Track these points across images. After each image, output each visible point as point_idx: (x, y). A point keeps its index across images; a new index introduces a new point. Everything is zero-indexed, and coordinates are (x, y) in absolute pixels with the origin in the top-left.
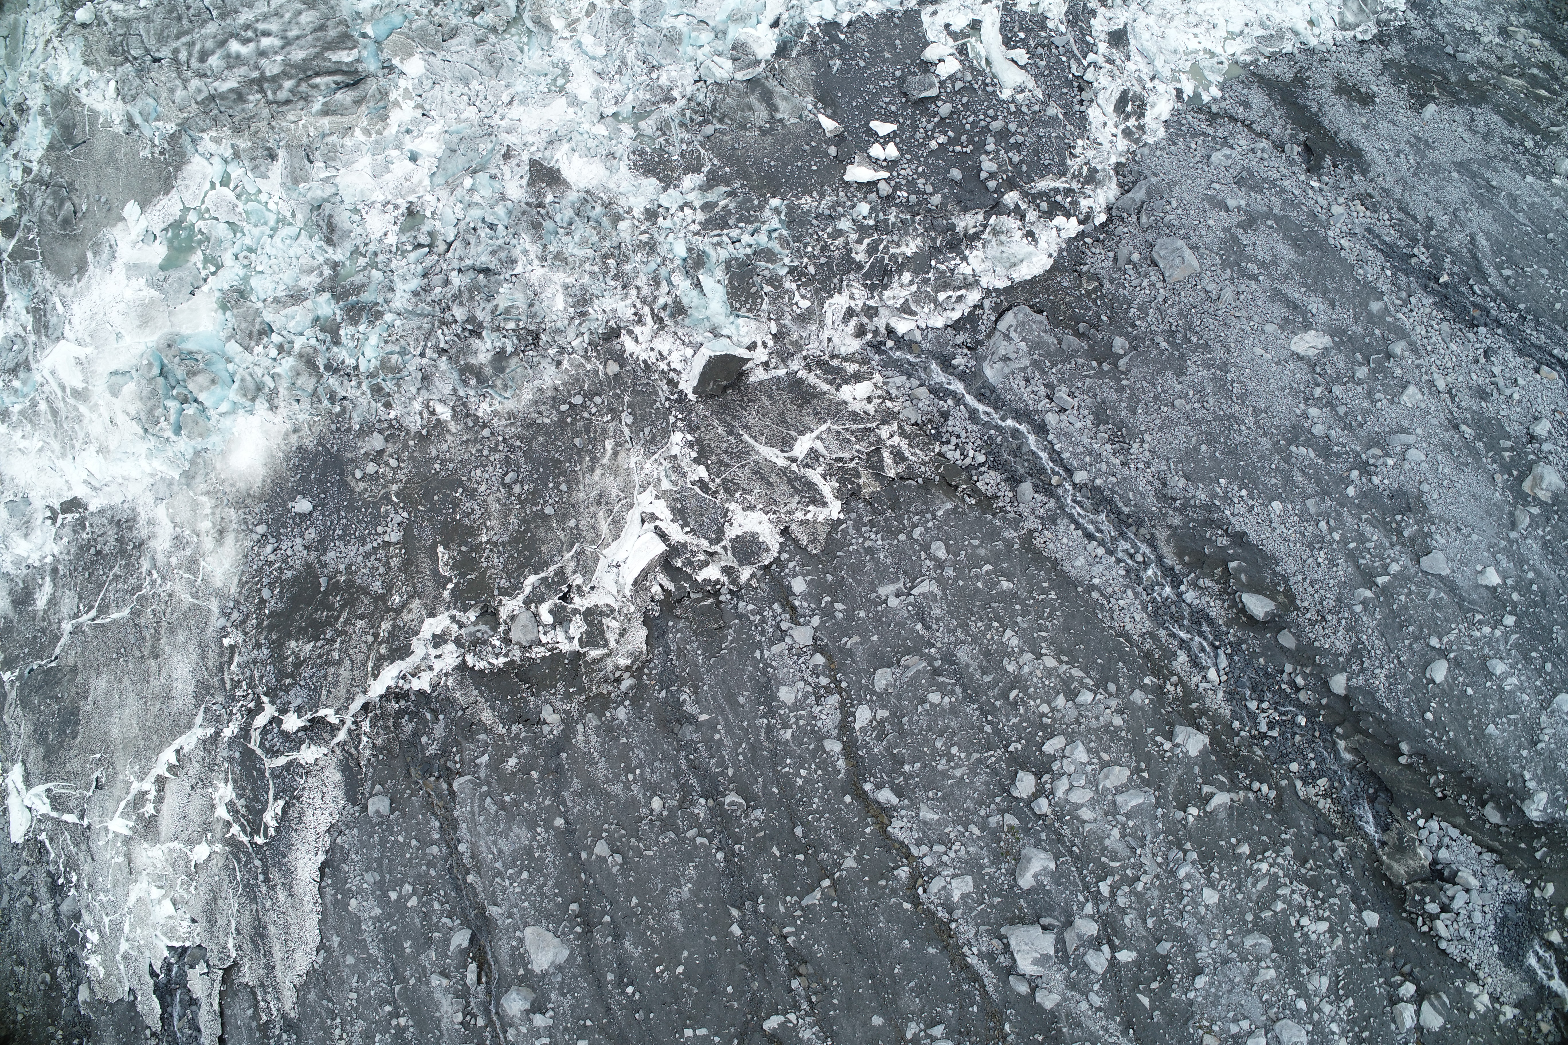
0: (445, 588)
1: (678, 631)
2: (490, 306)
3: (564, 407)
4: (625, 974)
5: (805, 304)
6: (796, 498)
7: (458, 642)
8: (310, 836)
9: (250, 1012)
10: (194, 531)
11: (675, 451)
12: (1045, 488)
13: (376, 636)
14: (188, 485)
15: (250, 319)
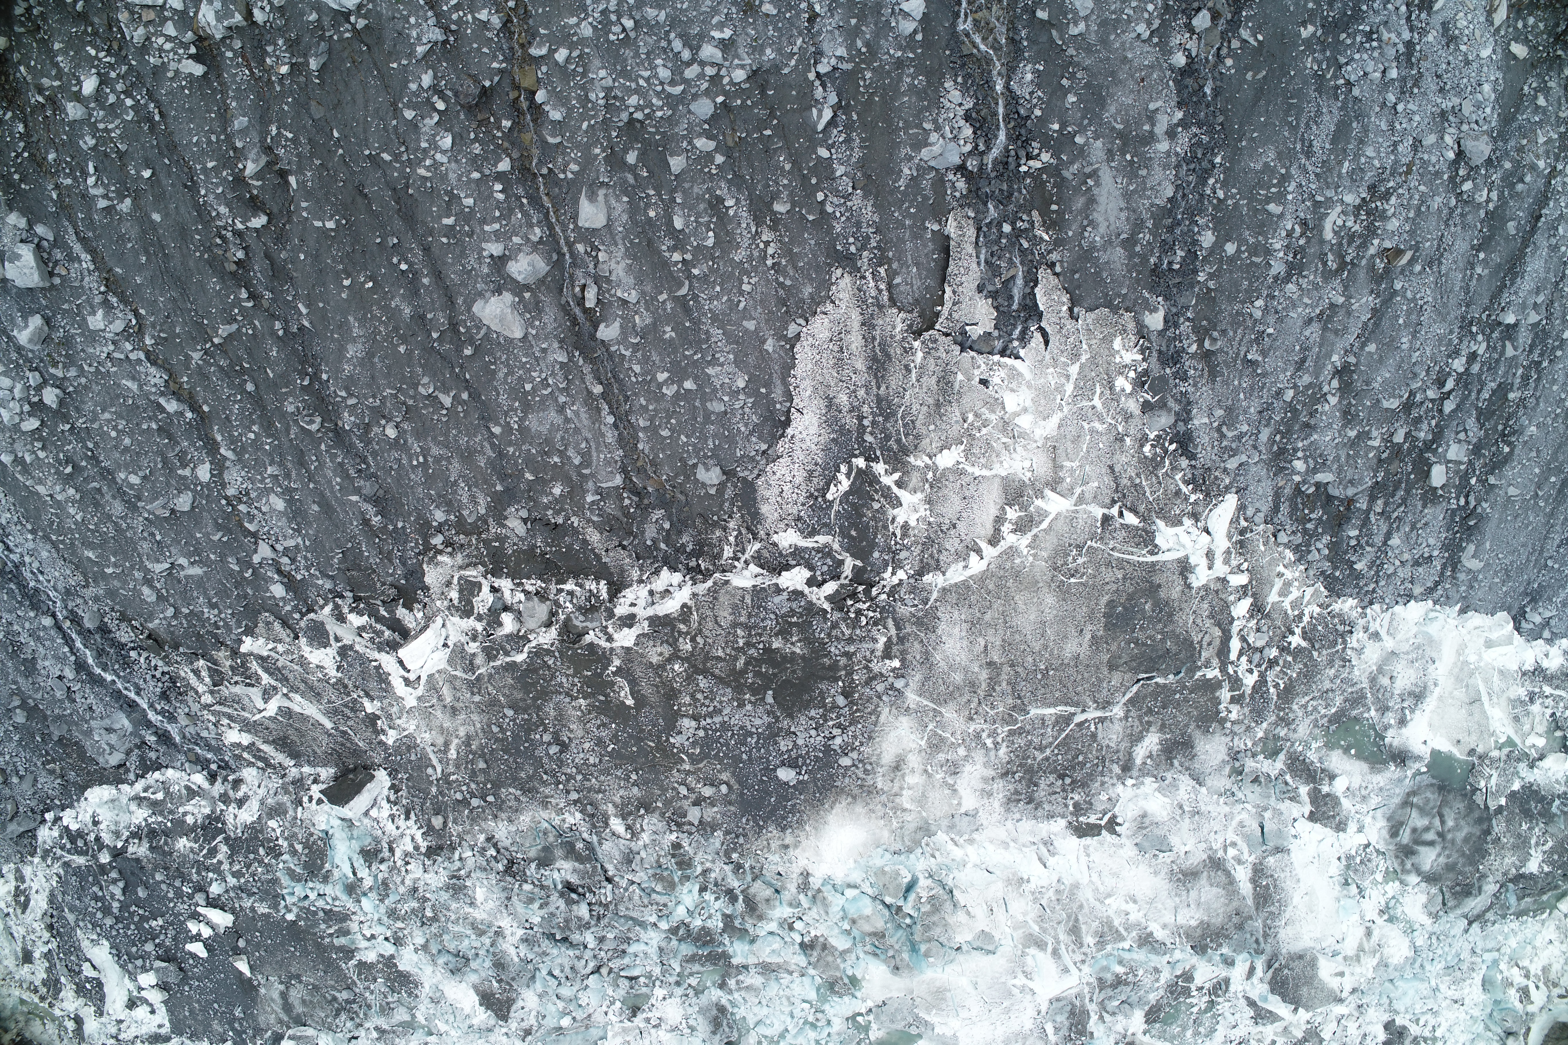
0: (619, 669)
1: (392, 575)
2: (552, 908)
3: (490, 799)
4: (411, 281)
5: (272, 824)
6: (280, 664)
7: (611, 615)
8: (799, 455)
9: (897, 280)
10: (930, 776)
11: (391, 732)
12: (75, 619)
13: (693, 640)
14: (927, 823)
15: (822, 962)
